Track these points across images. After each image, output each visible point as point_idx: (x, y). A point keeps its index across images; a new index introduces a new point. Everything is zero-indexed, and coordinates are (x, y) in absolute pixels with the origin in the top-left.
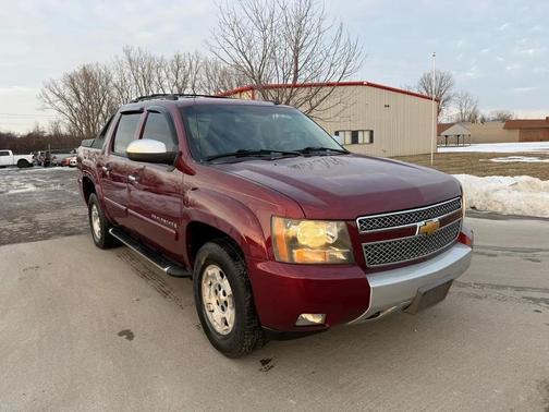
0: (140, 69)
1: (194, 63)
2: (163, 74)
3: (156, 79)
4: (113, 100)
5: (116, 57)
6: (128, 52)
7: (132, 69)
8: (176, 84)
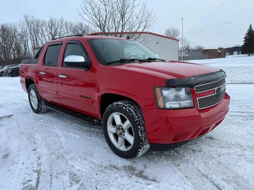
0: (32, 26)
1: (60, 23)
2: (44, 29)
3: (41, 31)
4: (18, 42)
5: (20, 20)
6: (26, 18)
7: (28, 26)
8: (51, 33)
